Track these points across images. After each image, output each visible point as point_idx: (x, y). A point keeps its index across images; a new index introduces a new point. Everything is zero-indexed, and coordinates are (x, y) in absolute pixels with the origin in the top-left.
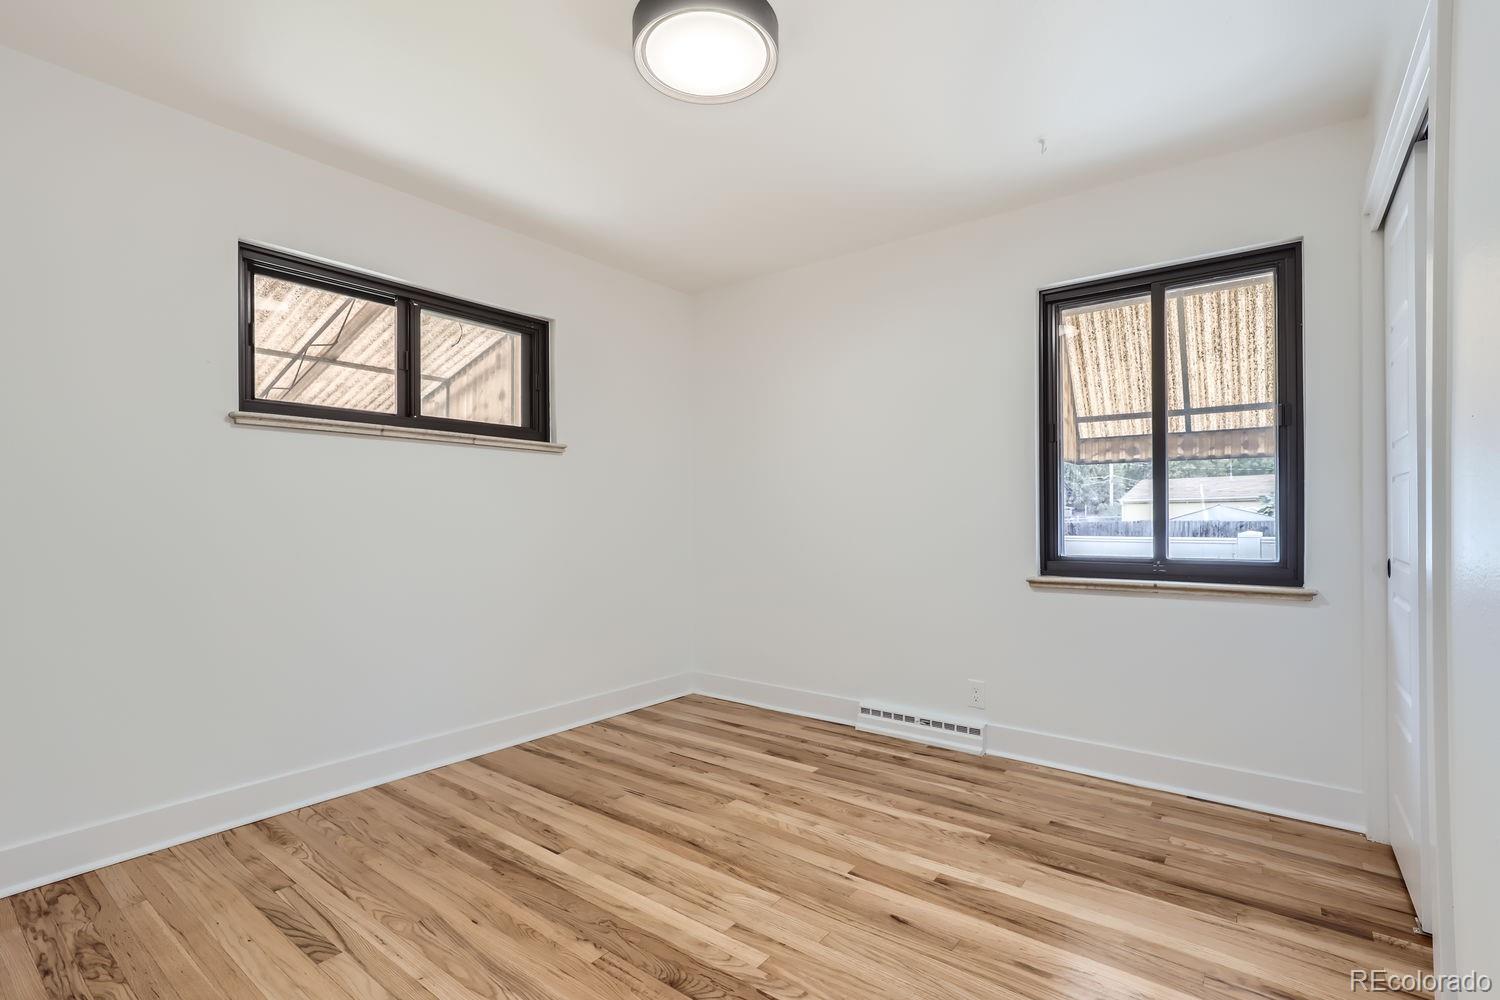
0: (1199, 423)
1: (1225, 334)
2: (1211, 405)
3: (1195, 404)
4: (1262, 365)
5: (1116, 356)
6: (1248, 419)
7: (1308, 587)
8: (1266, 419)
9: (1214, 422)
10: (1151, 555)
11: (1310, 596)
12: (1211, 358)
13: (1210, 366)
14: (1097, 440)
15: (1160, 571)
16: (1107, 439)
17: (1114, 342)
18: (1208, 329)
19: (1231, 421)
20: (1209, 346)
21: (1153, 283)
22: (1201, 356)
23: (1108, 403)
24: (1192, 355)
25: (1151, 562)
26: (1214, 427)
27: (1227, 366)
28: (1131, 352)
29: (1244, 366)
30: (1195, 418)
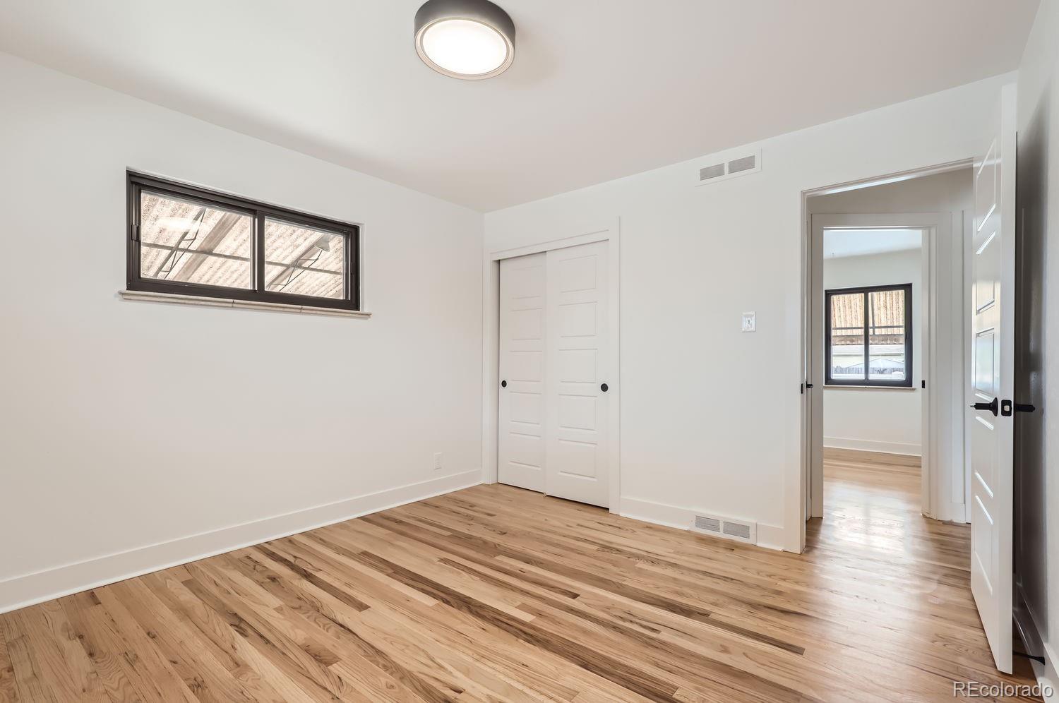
0: (878, 332)
1: (888, 302)
2: (883, 325)
3: (876, 325)
4: (901, 312)
5: (847, 307)
6: (896, 331)
7: (913, 387)
8: (902, 331)
9: (883, 331)
10: (864, 378)
11: (915, 389)
12: (883, 310)
13: (882, 312)
14: (837, 336)
15: (867, 383)
16: (842, 336)
17: (846, 302)
18: (882, 300)
19: (890, 331)
20: (882, 305)
21: (865, 291)
22: (879, 309)
23: (843, 323)
24: (876, 308)
25: (864, 380)
26: (883, 333)
27: (889, 312)
28: (853, 305)
29: (895, 313)
30: (876, 330)
